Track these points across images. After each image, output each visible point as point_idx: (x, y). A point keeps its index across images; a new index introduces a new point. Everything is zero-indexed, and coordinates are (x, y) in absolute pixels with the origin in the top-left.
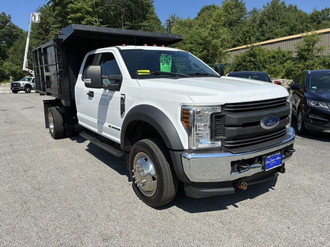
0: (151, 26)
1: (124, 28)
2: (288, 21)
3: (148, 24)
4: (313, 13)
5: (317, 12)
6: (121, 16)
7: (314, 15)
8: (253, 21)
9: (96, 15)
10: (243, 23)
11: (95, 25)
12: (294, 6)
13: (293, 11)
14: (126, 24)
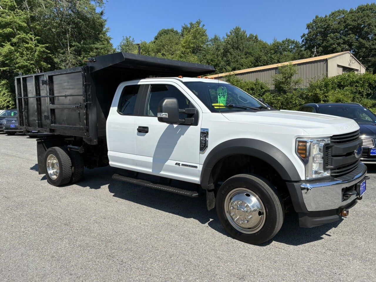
0: (105, 49)
1: (70, 49)
2: (252, 51)
3: (102, 46)
4: (274, 44)
5: (278, 43)
6: (66, 35)
7: (275, 46)
8: (217, 49)
9: (31, 31)
10: (205, 51)
11: (30, 44)
12: (255, 35)
13: (254, 41)
14: (73, 44)
